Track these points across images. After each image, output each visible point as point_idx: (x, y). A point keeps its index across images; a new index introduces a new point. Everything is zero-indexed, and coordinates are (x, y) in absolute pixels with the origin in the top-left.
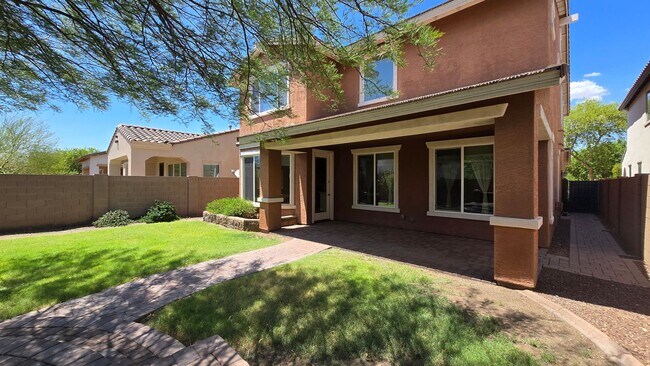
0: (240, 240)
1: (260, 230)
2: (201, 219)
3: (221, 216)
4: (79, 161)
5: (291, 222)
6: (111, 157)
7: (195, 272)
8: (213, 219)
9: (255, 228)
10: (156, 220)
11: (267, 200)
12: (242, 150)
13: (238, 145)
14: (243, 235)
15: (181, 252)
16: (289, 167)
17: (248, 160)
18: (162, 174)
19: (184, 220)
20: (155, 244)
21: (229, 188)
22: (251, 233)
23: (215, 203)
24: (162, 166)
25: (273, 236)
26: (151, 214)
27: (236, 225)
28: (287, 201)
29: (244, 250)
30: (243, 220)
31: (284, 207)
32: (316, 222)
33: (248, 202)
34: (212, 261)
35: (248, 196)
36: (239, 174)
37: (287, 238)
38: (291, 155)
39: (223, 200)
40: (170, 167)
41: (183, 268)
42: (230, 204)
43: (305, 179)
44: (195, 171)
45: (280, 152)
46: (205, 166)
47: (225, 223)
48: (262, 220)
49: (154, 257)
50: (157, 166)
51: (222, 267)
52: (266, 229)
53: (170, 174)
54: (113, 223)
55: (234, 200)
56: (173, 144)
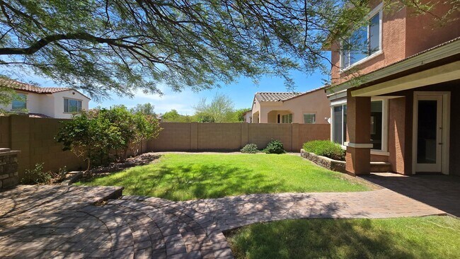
0: (325, 179)
1: (347, 172)
2: (299, 155)
3: (313, 154)
4: (243, 115)
5: (383, 169)
6: (253, 112)
7: (279, 200)
8: (307, 156)
9: (342, 169)
10: (271, 152)
11: (353, 145)
12: (332, 101)
13: (328, 97)
14: (328, 174)
15: (276, 179)
16: (381, 113)
17: (337, 109)
18: (279, 122)
19: (288, 154)
20: (265, 169)
21: (322, 132)
22: (337, 173)
23: (309, 144)
24: (279, 116)
25: (360, 180)
26: (269, 148)
27: (324, 164)
28: (378, 146)
29: (327, 190)
30: (330, 160)
31: (373, 152)
32: (418, 174)
33: (336, 145)
34: (294, 194)
35: (337, 140)
36: (330, 121)
37: (376, 186)
38: (384, 101)
39: (316, 141)
40: (283, 117)
41: (272, 194)
42: (321, 145)
43: (403, 125)
44: (298, 119)
45: (369, 98)
46: (305, 115)
47: (316, 160)
48: (349, 162)
49: (259, 179)
50: (277, 117)
51: (301, 202)
52: (353, 172)
53: (283, 122)
54: (249, 151)
55: (325, 142)
56: (283, 101)
